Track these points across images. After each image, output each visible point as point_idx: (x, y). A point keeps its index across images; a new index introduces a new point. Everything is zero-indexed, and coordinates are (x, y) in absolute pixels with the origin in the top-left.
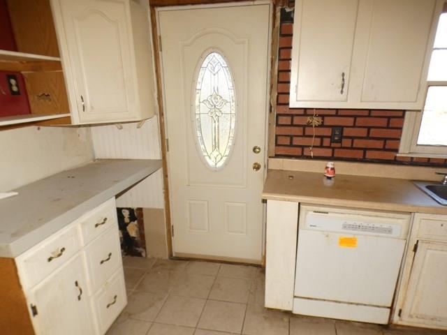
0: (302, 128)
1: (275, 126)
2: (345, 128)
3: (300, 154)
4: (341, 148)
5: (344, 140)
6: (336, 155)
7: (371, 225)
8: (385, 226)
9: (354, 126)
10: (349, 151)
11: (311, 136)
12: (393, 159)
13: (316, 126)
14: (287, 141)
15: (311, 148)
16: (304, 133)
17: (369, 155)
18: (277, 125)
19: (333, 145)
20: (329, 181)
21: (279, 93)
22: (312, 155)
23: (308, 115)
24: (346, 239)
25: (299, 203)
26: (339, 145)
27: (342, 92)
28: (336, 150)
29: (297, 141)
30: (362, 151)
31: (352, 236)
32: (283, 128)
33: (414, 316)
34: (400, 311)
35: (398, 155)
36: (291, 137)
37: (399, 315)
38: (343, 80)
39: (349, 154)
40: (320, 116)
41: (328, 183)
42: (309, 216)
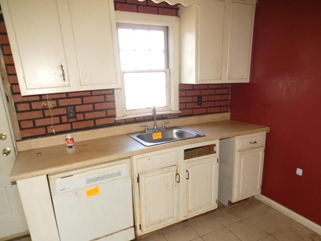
0: (41, 112)
1: (15, 113)
2: (76, 107)
3: (45, 133)
4: (77, 121)
5: (77, 115)
6: (74, 128)
7: (106, 174)
8: (115, 171)
9: (83, 104)
10: (83, 122)
11: (50, 117)
12: (114, 122)
13: (51, 108)
14: (31, 124)
15: (52, 127)
16: (44, 115)
17: (98, 122)
18: (17, 112)
19: (70, 120)
20: (71, 149)
21: (11, 84)
22: (54, 132)
23: (43, 100)
24: (91, 190)
25: (47, 175)
26: (75, 120)
27: (64, 79)
28: (73, 124)
29: (39, 123)
30: (93, 121)
31: (94, 187)
32: (23, 114)
33: (149, 225)
34: (140, 226)
35: (116, 119)
36: (34, 120)
37: (140, 229)
38: (63, 70)
39: (83, 124)
40: (53, 99)
41: (71, 151)
42: (58, 183)
